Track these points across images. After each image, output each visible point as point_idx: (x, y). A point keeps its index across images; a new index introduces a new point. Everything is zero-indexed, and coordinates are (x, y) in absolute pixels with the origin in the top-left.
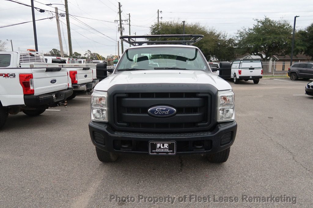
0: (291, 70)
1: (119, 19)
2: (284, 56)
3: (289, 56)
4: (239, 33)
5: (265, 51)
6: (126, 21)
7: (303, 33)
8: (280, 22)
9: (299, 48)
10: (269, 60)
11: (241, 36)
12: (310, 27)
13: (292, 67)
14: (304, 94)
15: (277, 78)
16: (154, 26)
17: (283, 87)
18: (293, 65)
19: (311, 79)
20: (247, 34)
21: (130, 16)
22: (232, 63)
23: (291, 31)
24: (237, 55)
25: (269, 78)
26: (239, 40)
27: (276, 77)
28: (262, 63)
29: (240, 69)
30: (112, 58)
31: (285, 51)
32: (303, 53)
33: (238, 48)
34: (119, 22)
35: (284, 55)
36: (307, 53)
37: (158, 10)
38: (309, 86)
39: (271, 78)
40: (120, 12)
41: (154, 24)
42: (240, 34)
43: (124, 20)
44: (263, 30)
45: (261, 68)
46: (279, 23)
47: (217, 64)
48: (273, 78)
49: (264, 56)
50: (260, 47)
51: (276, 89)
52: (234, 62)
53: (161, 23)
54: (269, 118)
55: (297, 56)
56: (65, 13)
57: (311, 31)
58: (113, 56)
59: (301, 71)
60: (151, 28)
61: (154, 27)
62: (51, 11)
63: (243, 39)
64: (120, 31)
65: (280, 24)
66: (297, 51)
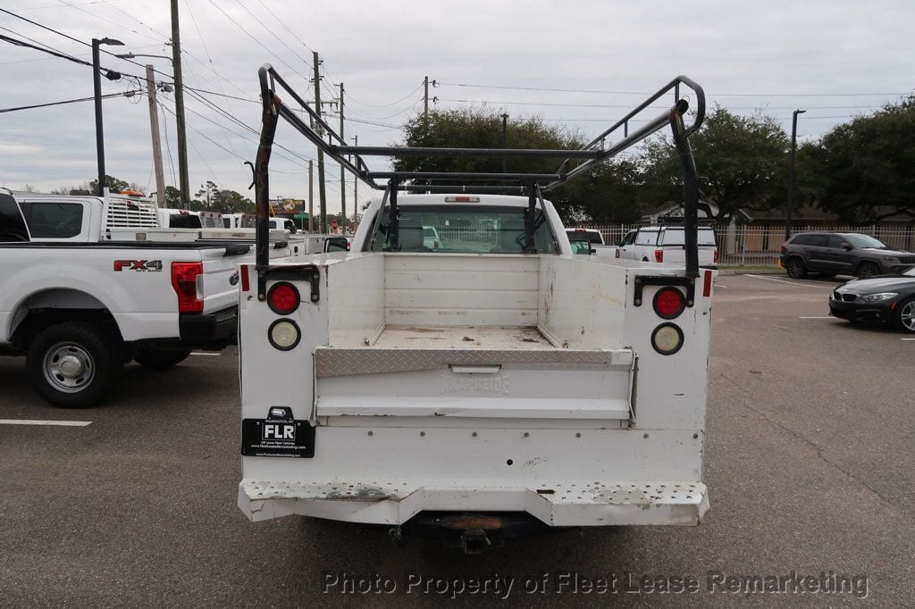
0: (789, 251)
1: (313, 99)
2: (767, 212)
3: (780, 212)
4: (648, 146)
5: (716, 198)
6: (334, 105)
7: (814, 152)
8: (756, 122)
9: (805, 190)
10: (727, 222)
11: (652, 156)
12: (831, 135)
13: (792, 243)
14: (825, 314)
15: (753, 271)
16: (414, 123)
17: (773, 297)
18: (793, 236)
19: (839, 276)
20: (668, 150)
21: (342, 90)
22: (636, 230)
23: (783, 146)
24: (644, 207)
25: (732, 271)
26: (648, 167)
27: (750, 268)
28: (715, 232)
29: (660, 248)
30: (281, 205)
31: (768, 197)
32: (816, 204)
33: (646, 188)
35: (768, 209)
36: (826, 204)
37: (426, 78)
38: (837, 295)
39: (738, 271)
40: (317, 80)
41: (415, 116)
42: (650, 150)
43: (329, 101)
44: (711, 140)
45: (713, 246)
46: (752, 123)
47: (598, 233)
48: (742, 271)
49: (715, 211)
50: (705, 187)
51: (755, 301)
52: (642, 229)
53: (435, 115)
54: (751, 372)
55: (802, 211)
56: (173, 81)
57: (834, 146)
58: (283, 200)
59: (814, 254)
60: (407, 127)
61: (415, 126)
62: (136, 77)
63: (657, 163)
65: (755, 125)
66: (801, 200)
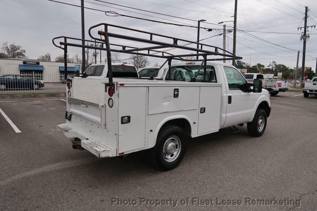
1: (304, 26)
30: (300, 70)
34: (303, 29)
40: (306, 18)
43: (311, 26)
56: (233, 28)
64: (302, 40)
